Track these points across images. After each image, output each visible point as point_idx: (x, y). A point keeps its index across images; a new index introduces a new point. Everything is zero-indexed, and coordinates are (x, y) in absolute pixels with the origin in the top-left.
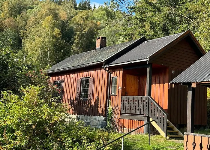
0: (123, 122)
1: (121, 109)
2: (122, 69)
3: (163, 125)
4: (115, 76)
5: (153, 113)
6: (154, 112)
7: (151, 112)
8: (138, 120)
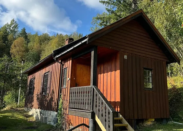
0: (71, 119)
1: (69, 104)
2: (71, 58)
3: (109, 127)
4: (66, 67)
5: (97, 108)
6: (99, 106)
7: (96, 106)
8: (84, 117)
